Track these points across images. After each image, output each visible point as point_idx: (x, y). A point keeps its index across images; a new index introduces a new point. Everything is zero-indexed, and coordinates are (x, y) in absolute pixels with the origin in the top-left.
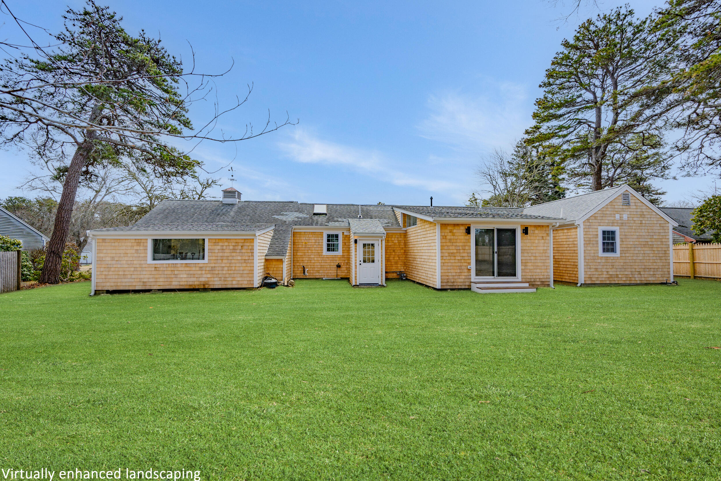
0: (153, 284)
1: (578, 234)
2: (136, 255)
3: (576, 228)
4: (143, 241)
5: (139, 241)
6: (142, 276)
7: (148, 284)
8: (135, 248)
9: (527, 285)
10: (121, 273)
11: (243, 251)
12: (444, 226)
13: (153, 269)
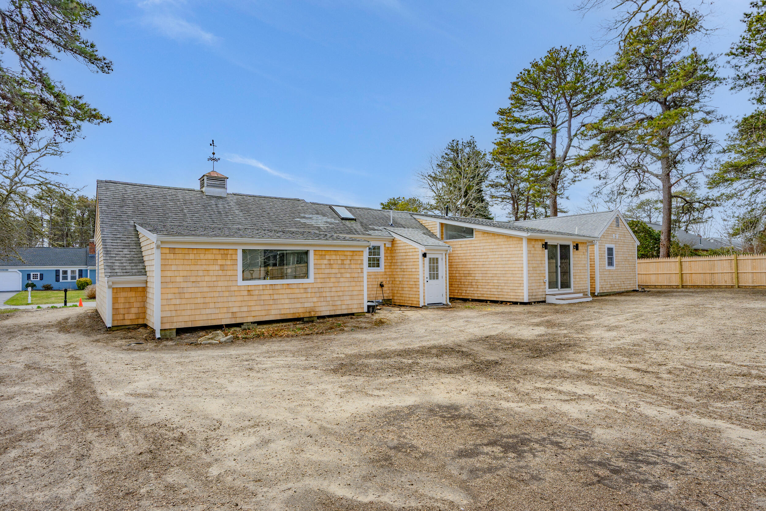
0: (244, 315)
1: (595, 250)
2: (220, 273)
3: (594, 245)
4: (230, 252)
5: (226, 252)
6: (230, 305)
7: (239, 315)
8: (220, 262)
9: (581, 295)
10: (199, 301)
11: (353, 266)
12: (530, 240)
13: (246, 293)
